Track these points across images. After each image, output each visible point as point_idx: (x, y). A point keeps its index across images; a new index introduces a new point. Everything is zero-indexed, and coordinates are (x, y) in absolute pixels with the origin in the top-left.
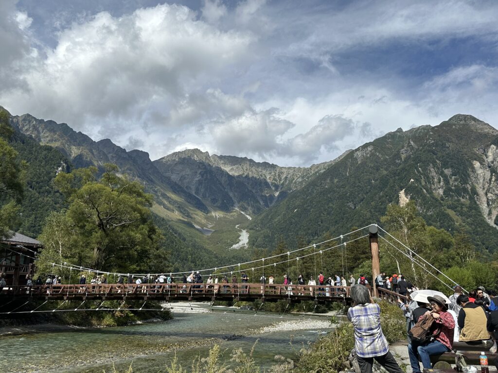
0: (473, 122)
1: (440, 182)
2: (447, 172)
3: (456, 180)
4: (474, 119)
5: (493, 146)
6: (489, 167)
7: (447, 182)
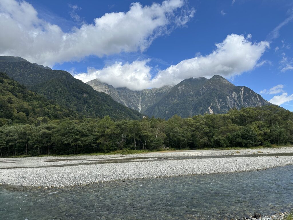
0: (222, 79)
1: (219, 104)
2: (221, 100)
3: (223, 103)
4: (222, 77)
5: (234, 92)
6: (233, 99)
7: (221, 104)
